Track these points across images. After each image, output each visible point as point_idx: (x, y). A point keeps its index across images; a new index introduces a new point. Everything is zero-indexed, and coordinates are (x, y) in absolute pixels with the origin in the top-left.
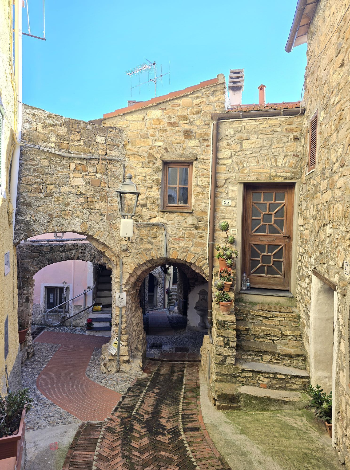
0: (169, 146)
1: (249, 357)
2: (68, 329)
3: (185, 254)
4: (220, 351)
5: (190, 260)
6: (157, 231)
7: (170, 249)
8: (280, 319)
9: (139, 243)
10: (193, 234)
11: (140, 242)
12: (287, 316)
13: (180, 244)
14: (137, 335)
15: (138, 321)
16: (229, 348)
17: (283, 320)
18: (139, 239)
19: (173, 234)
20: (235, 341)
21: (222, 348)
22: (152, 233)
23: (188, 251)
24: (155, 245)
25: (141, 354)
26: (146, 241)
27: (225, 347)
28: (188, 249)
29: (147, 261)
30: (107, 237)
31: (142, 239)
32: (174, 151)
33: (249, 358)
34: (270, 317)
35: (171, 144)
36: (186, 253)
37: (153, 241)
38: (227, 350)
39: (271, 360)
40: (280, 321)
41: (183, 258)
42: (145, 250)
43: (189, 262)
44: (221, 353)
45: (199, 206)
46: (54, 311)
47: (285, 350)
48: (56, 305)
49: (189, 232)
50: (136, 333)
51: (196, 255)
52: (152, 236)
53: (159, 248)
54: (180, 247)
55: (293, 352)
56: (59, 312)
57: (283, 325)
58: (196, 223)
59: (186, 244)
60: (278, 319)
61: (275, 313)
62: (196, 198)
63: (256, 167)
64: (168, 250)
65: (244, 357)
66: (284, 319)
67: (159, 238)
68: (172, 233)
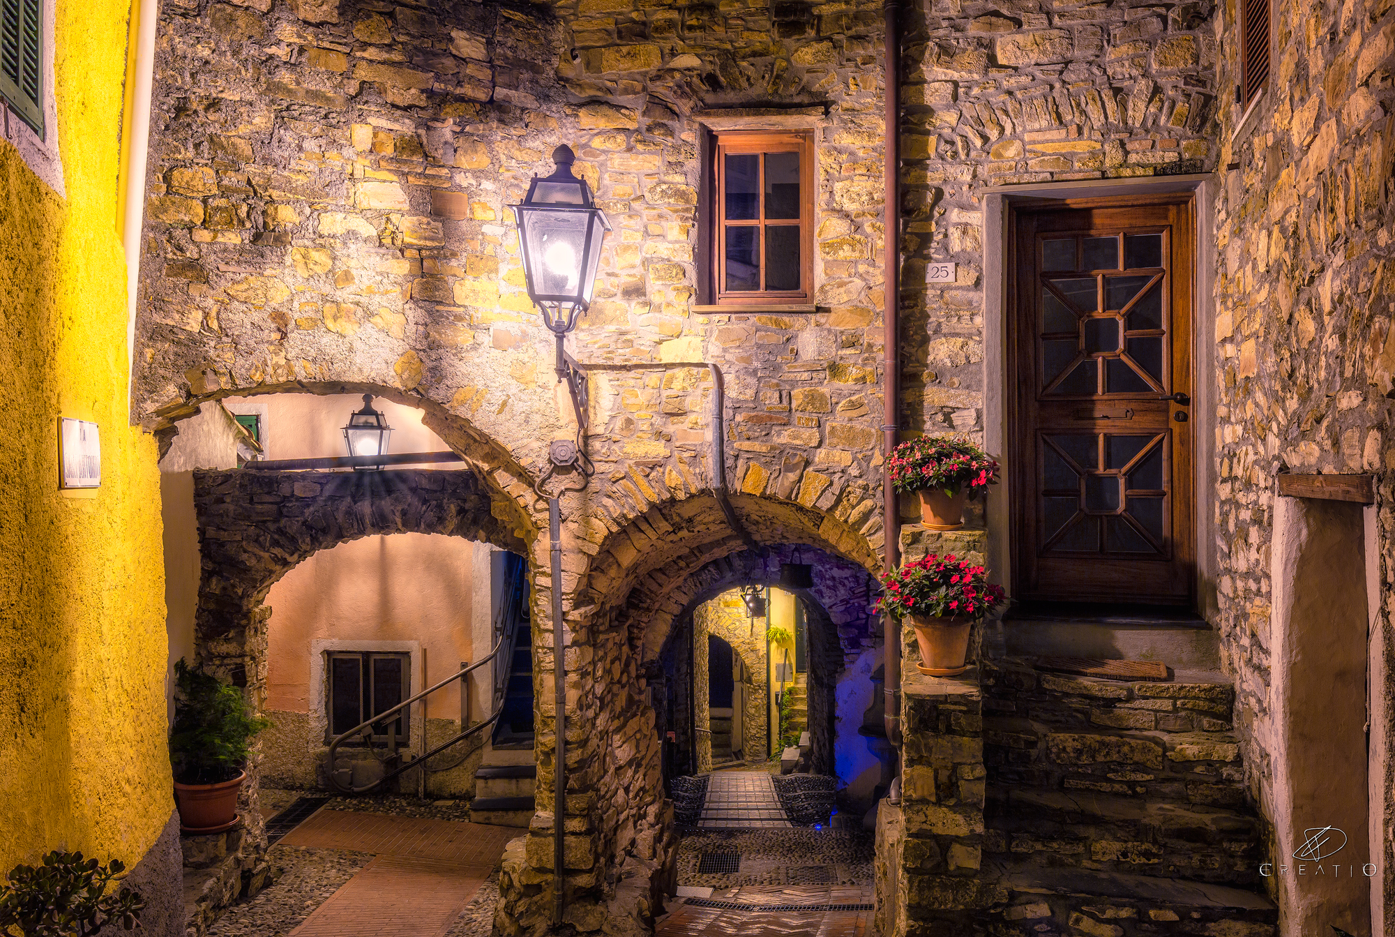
0: (723, 68)
1: (1039, 847)
2: (409, 804)
3: (792, 476)
4: (924, 819)
5: (815, 498)
6: (684, 389)
7: (737, 457)
8: (1158, 704)
9: (618, 438)
10: (823, 395)
11: (624, 433)
12: (1182, 693)
13: (775, 438)
14: (632, 803)
15: (638, 752)
16: (955, 805)
17: (1170, 708)
18: (619, 423)
19: (746, 401)
20: (979, 779)
21: (930, 810)
22: (668, 397)
23: (808, 463)
24: (678, 444)
25: (650, 873)
26: (644, 428)
27: (939, 803)
28: (805, 455)
29: (652, 506)
30: (500, 412)
31: (629, 422)
32: (745, 85)
33: (1040, 852)
34: (1120, 700)
35: (730, 57)
36: (798, 472)
37: (670, 429)
38: (951, 815)
39: (1125, 855)
40: (1156, 711)
41: (788, 491)
42: (645, 464)
43: (809, 505)
44: (925, 826)
45: (842, 290)
46: (357, 738)
47: (1178, 817)
48: (367, 717)
49: (808, 389)
50: (631, 795)
51: (836, 477)
52: (669, 409)
53: (693, 454)
54: (773, 448)
55: (1209, 823)
56: (374, 745)
57: (1170, 728)
58: (833, 352)
59: (795, 438)
60: (1149, 704)
61: (1136, 686)
62: (829, 258)
63: (1048, 136)
64: (729, 463)
65: (1020, 849)
66: (1174, 705)
67: (692, 417)
68: (741, 397)
